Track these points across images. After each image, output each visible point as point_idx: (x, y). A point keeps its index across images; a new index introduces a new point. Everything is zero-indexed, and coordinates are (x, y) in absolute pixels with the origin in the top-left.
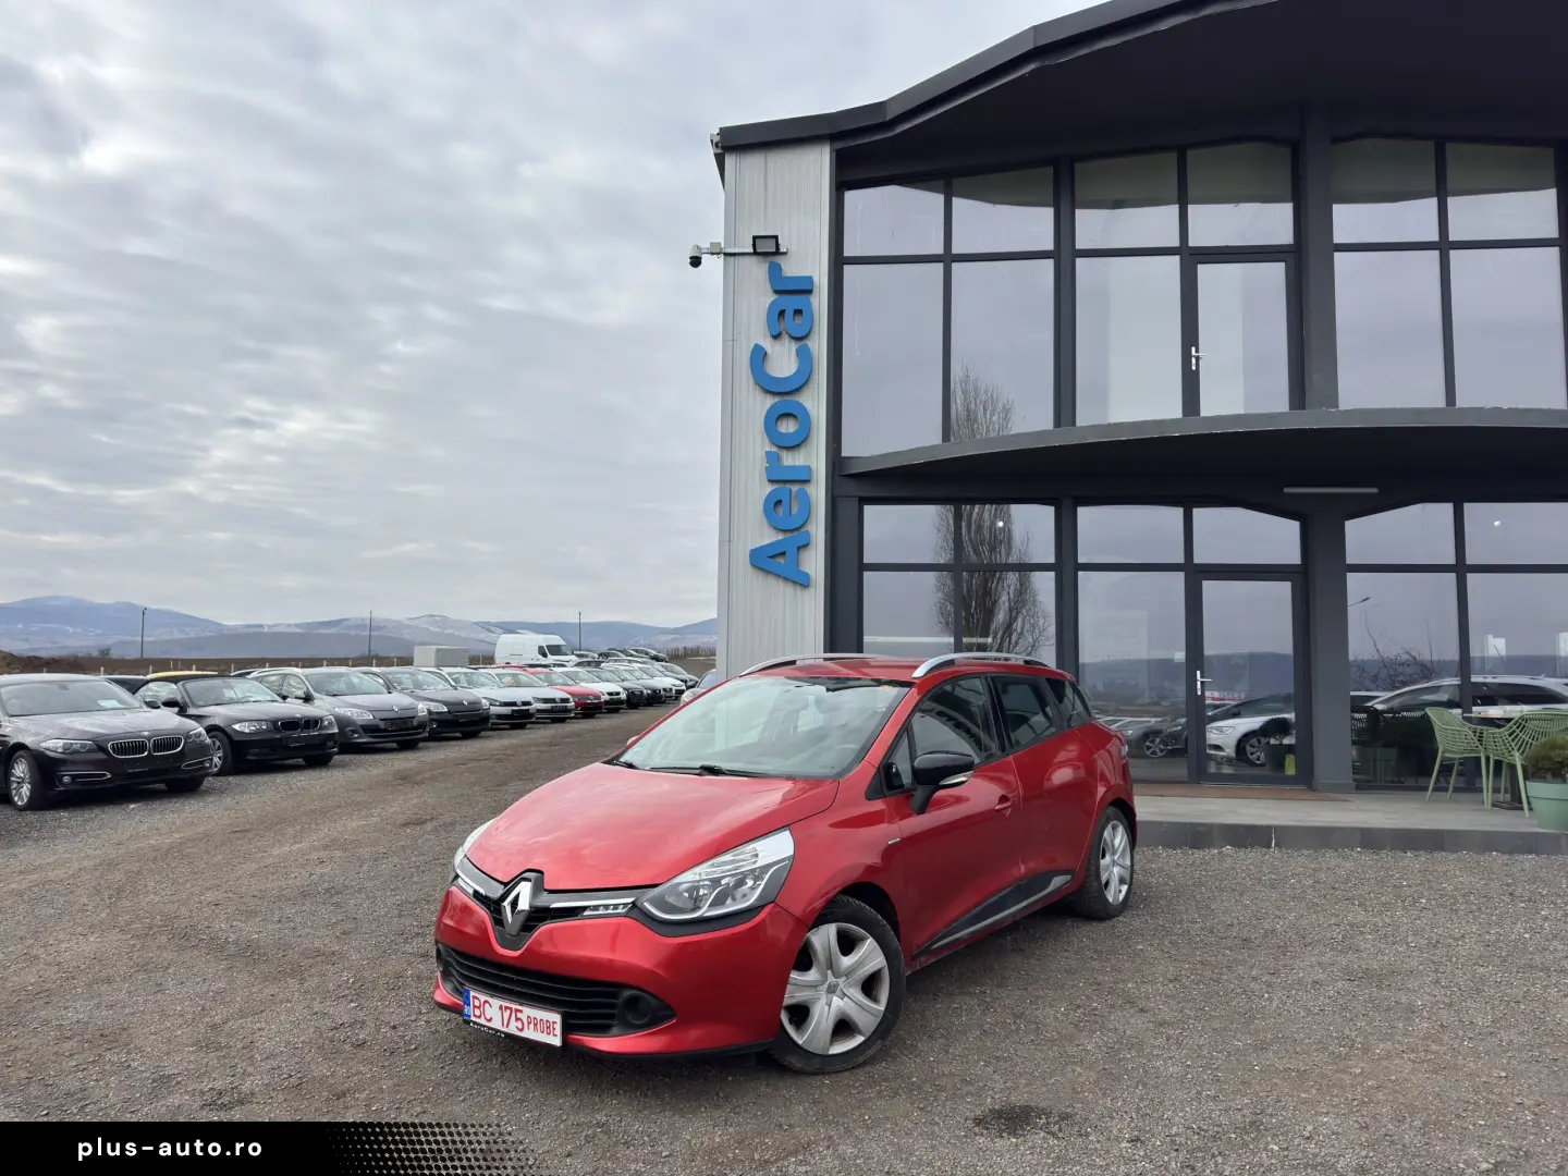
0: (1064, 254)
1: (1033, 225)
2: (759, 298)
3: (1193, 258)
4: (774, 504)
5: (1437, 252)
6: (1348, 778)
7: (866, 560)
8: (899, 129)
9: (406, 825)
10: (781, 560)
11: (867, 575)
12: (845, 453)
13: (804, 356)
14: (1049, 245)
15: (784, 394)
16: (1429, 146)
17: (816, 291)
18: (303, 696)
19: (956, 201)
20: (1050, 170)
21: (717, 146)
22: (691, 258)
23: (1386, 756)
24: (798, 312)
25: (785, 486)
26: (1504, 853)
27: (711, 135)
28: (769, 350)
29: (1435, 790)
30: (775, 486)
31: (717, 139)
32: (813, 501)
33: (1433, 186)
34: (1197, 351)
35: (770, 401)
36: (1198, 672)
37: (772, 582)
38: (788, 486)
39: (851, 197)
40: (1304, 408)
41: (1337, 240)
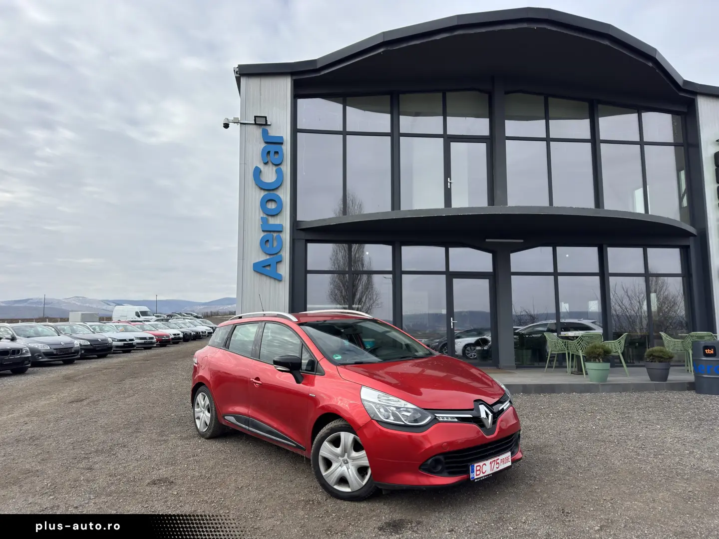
0: (395, 135)
1: (381, 121)
2: (258, 146)
3: (449, 139)
4: (265, 242)
5: (545, 142)
6: (513, 364)
7: (309, 268)
8: (322, 73)
9: (72, 402)
10: (268, 268)
11: (309, 275)
12: (299, 219)
13: (279, 173)
14: (389, 130)
15: (270, 191)
16: (542, 98)
17: (284, 143)
18: (11, 338)
19: (348, 108)
20: (389, 97)
21: (237, 73)
22: (224, 124)
23: (527, 354)
24: (276, 153)
25: (270, 233)
26: (578, 393)
27: (234, 68)
28: (262, 169)
29: (548, 367)
30: (266, 234)
31: (237, 70)
32: (284, 240)
33: (543, 115)
34: (450, 180)
35: (263, 193)
36: (452, 318)
37: (264, 278)
38: (272, 233)
39: (300, 101)
40: (494, 205)
41: (507, 134)
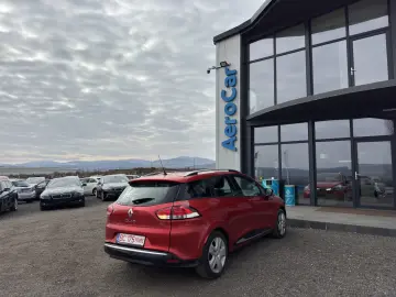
0: (309, 47)
1: (300, 41)
3: (350, 39)
7: (255, 143)
10: (229, 145)
11: (255, 147)
13: (234, 90)
14: (303, 46)
15: (229, 101)
17: (237, 73)
19: (277, 39)
20: (303, 24)
22: (207, 71)
24: (232, 80)
30: (228, 125)
32: (237, 128)
34: (353, 69)
35: (226, 104)
36: (356, 172)
38: (231, 125)
